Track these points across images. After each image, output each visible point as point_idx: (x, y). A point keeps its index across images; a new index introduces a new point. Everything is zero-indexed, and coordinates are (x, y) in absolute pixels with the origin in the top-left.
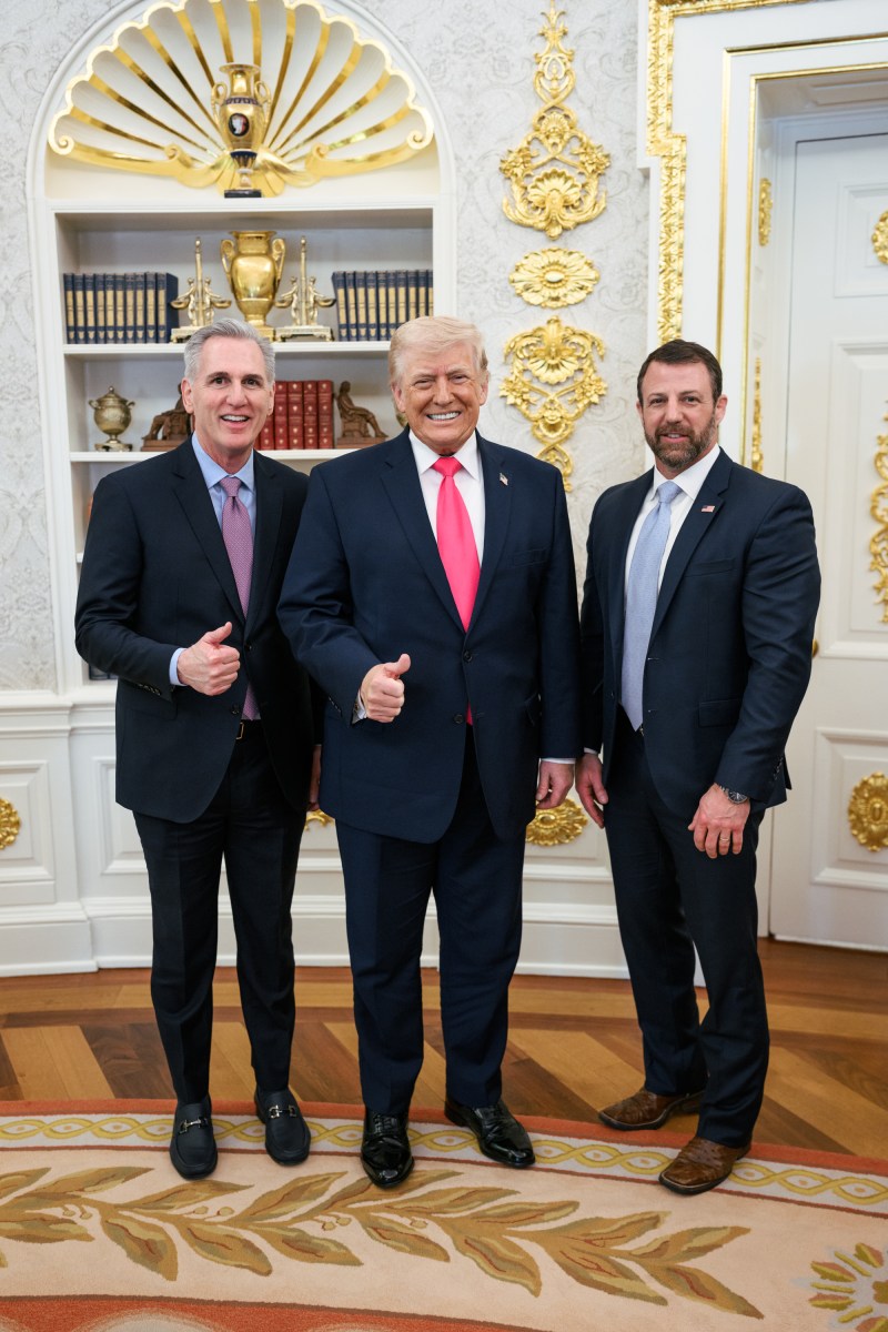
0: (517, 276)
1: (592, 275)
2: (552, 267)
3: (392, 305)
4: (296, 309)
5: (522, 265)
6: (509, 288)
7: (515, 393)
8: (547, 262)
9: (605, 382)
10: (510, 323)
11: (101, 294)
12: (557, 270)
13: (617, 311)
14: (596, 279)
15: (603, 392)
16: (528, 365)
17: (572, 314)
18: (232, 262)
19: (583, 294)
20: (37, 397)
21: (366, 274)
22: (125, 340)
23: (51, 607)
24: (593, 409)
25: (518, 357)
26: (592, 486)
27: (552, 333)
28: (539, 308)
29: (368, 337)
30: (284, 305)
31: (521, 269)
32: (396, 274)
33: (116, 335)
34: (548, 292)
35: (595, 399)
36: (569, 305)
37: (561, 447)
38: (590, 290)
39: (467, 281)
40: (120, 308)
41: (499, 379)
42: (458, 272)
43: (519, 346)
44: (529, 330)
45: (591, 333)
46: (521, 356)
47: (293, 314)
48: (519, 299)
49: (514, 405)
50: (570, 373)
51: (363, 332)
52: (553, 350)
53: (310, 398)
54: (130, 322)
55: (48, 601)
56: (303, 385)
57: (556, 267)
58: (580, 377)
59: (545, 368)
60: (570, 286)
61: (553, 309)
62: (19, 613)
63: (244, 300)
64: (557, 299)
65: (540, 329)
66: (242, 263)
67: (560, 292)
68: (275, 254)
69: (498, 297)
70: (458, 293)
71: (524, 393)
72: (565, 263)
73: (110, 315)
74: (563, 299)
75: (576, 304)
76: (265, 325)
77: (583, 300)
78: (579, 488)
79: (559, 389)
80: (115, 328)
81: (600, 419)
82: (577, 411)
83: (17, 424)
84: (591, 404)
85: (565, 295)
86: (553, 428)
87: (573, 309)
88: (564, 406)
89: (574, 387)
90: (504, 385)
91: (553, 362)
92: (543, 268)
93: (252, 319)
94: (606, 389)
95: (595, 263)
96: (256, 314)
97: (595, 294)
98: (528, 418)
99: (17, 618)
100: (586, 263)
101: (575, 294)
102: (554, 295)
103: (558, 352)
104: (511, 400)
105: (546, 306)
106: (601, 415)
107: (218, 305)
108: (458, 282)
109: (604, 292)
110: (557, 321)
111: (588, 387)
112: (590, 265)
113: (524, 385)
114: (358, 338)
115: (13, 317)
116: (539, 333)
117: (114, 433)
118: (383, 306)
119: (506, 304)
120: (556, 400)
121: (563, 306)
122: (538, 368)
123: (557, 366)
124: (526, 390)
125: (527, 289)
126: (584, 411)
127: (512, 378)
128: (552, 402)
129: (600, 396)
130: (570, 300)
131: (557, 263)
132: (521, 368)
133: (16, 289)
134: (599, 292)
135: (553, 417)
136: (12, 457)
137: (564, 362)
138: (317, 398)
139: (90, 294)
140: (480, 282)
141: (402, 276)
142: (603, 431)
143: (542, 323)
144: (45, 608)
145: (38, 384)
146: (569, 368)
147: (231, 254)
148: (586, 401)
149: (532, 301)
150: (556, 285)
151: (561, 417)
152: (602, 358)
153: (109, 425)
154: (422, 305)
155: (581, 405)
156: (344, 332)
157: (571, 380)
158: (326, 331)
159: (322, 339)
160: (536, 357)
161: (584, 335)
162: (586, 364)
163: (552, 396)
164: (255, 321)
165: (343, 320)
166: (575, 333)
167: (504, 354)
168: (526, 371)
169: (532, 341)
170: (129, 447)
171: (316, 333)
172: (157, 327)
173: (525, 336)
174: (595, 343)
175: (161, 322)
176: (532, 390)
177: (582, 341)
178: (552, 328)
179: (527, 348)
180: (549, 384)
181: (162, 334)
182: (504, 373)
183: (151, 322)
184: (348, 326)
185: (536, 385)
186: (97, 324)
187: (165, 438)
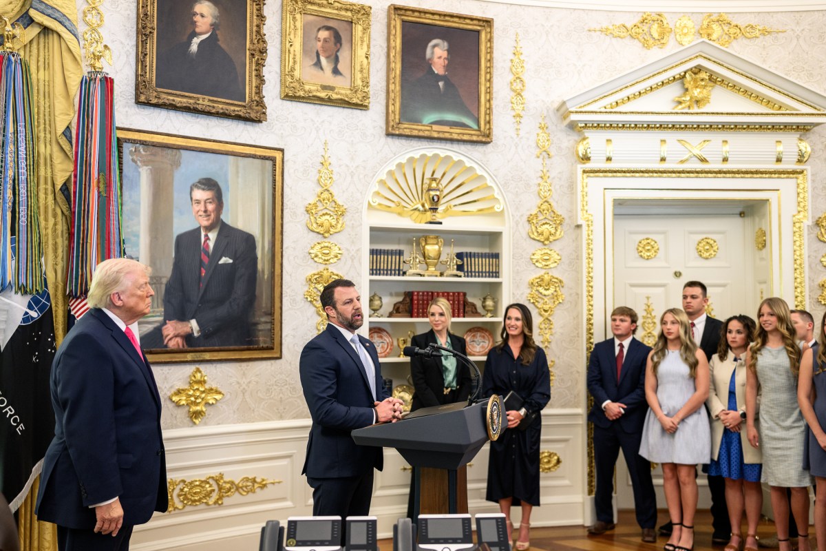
0: (532, 257)
1: (559, 258)
2: (545, 255)
3: (484, 265)
4: (449, 265)
5: (535, 254)
6: (531, 261)
7: (533, 298)
8: (543, 253)
9: (564, 295)
10: (531, 274)
11: (379, 257)
12: (547, 256)
13: (567, 270)
14: (560, 260)
15: (563, 299)
16: (538, 288)
17: (552, 271)
18: (424, 247)
19: (556, 264)
21: (474, 253)
22: (387, 275)
24: (561, 305)
25: (534, 286)
27: (547, 278)
28: (541, 269)
29: (475, 276)
30: (444, 263)
34: (544, 263)
35: (561, 301)
37: (550, 318)
38: (558, 263)
39: (516, 258)
40: (386, 262)
41: (527, 293)
42: (513, 255)
43: (535, 282)
44: (538, 276)
45: (560, 278)
47: (448, 267)
48: (534, 265)
49: (533, 303)
50: (552, 292)
51: (473, 274)
53: (456, 298)
54: (389, 268)
56: (454, 293)
58: (555, 294)
59: (543, 290)
60: (552, 261)
63: (428, 260)
64: (547, 266)
65: (542, 276)
66: (428, 247)
67: (548, 263)
68: (440, 244)
69: (527, 264)
70: (512, 262)
71: (536, 298)
72: (550, 254)
73: (382, 264)
74: (549, 266)
75: (554, 267)
76: (436, 270)
77: (556, 267)
78: (555, 333)
79: (549, 297)
80: (383, 270)
81: (562, 308)
82: (554, 305)
84: (560, 303)
86: (546, 311)
87: (552, 269)
88: (550, 303)
89: (555, 297)
90: (529, 295)
91: (547, 288)
92: (542, 255)
93: (430, 268)
94: (565, 298)
96: (433, 266)
97: (560, 264)
98: (537, 308)
100: (556, 254)
101: (553, 264)
102: (546, 264)
103: (548, 284)
104: (532, 301)
105: (544, 268)
107: (421, 262)
108: (513, 258)
109: (563, 264)
110: (548, 273)
111: (559, 297)
112: (558, 255)
113: (536, 295)
114: (471, 276)
115: (354, 265)
117: (375, 310)
118: (480, 265)
119: (529, 266)
120: (548, 301)
121: (549, 268)
122: (541, 290)
123: (548, 289)
125: (537, 261)
126: (557, 305)
127: (532, 293)
128: (546, 302)
130: (552, 266)
131: (547, 253)
132: (535, 289)
133: (356, 254)
135: (546, 307)
137: (550, 288)
138: (459, 299)
139: (375, 257)
140: (520, 259)
141: (487, 255)
142: (564, 312)
143: (543, 274)
146: (552, 290)
147: (423, 244)
148: (558, 302)
149: (539, 266)
150: (547, 261)
151: (550, 307)
152: (563, 287)
153: (375, 308)
154: (494, 265)
155: (556, 303)
156: (466, 274)
157: (552, 294)
158: (462, 274)
159: (460, 276)
160: (541, 286)
161: (557, 279)
162: (558, 289)
163: (546, 300)
164: (432, 269)
165: (466, 270)
166: (554, 278)
167: (529, 285)
168: (537, 290)
169: (539, 280)
170: (382, 316)
171: (459, 274)
172: (399, 270)
173: (536, 278)
174: (561, 281)
175: (401, 268)
176: (539, 297)
177: (556, 280)
178: (546, 276)
179: (537, 282)
180: (545, 295)
181: (401, 273)
182: (529, 291)
183: (397, 268)
184: (467, 272)
185: (540, 296)
186: (378, 268)
187: (400, 313)
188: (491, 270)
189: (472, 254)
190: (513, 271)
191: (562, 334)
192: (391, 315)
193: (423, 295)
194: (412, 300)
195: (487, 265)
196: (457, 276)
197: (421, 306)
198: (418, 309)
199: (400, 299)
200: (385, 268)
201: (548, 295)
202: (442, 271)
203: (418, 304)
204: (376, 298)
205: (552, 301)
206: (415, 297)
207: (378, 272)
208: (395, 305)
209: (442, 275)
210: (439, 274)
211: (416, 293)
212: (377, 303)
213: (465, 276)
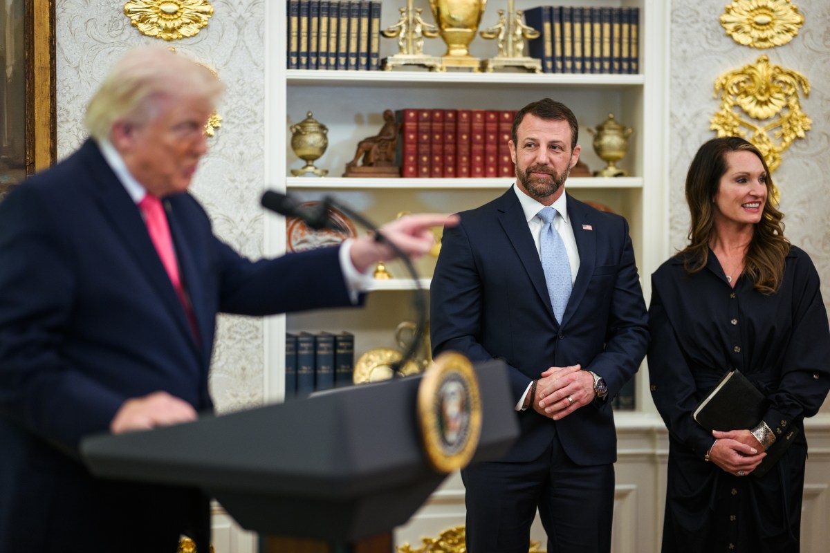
0: (726, 18)
1: (798, 19)
2: (761, 11)
3: (597, 39)
4: (503, 41)
5: (733, 8)
6: (720, 29)
7: (726, 127)
8: (756, 6)
9: (809, 118)
10: (719, 61)
11: (315, 20)
12: (766, 14)
13: (818, 52)
14: (801, 23)
15: (806, 128)
16: (739, 100)
17: (778, 54)
19: (788, 37)
20: (262, 121)
21: (572, 9)
22: (337, 66)
23: (263, 337)
24: (798, 144)
25: (729, 93)
26: (797, 216)
27: (762, 72)
28: (747, 48)
29: (573, 70)
30: (492, 36)
31: (732, 12)
32: (601, 10)
33: (328, 61)
34: (756, 34)
35: (801, 133)
36: (776, 46)
38: (795, 32)
39: (680, 20)
40: (333, 35)
41: (709, 114)
42: (672, 13)
43: (730, 83)
44: (739, 68)
45: (797, 73)
46: (732, 92)
47: (501, 46)
48: (728, 40)
50: (778, 109)
51: (569, 64)
52: (764, 87)
54: (343, 49)
55: (260, 331)
57: (765, 11)
58: (786, 114)
59: (754, 103)
60: (777, 29)
61: (760, 49)
62: (230, 343)
63: (448, 30)
64: (765, 40)
65: (750, 67)
67: (767, 33)
69: (709, 36)
70: (672, 31)
71: (735, 126)
72: (773, 8)
73: (323, 41)
74: (771, 40)
75: (783, 45)
76: (468, 55)
77: (789, 43)
79: (767, 124)
80: (327, 54)
81: (805, 152)
82: (784, 145)
83: (241, 147)
84: (798, 138)
85: (772, 37)
87: (779, 50)
88: (771, 139)
89: (782, 122)
90: (716, 119)
91: (762, 99)
92: (752, 11)
93: (455, 48)
94: (811, 125)
95: (800, 9)
96: (461, 43)
97: (800, 37)
99: (228, 347)
100: (792, 8)
101: (782, 36)
102: (763, 35)
103: (768, 89)
105: (755, 47)
106: (805, 149)
107: (429, 34)
108: (672, 21)
109: (807, 35)
110: (766, 61)
111: (795, 123)
112: (796, 11)
113: (734, 118)
114: (563, 70)
115: (244, 41)
116: (750, 71)
117: (309, 159)
118: (588, 40)
119: (716, 42)
120: (765, 134)
121: (770, 47)
122: (747, 103)
123: (766, 103)
124: (736, 123)
125: (737, 29)
126: (790, 145)
127: (723, 113)
128: (761, 136)
129: (806, 131)
130: (778, 41)
131: (765, 7)
132: (732, 103)
133: (249, 14)
134: (803, 36)
136: (233, 181)
137: (772, 100)
139: (304, 20)
140: (693, 22)
141: (607, 13)
142: (807, 164)
143: (752, 62)
144: (257, 337)
145: (264, 109)
146: (777, 105)
148: (793, 136)
149: (742, 42)
150: (764, 27)
151: (770, 151)
152: (807, 96)
153: (307, 152)
154: (625, 41)
155: (787, 139)
156: (549, 64)
157: (778, 115)
158: (536, 63)
159: (532, 70)
160: (746, 93)
161: (791, 75)
162: (793, 101)
163: (760, 130)
164: (459, 51)
165: (548, 53)
166: (782, 72)
167: (717, 92)
168: (737, 106)
169: (742, 78)
170: (326, 173)
171: (527, 65)
172: (369, 55)
173: (734, 74)
174: (801, 82)
175: (374, 49)
176: (742, 124)
177: (788, 79)
178: (761, 67)
179: (737, 84)
180: (757, 119)
181: (374, 61)
182: (714, 107)
183: (364, 49)
184: (553, 58)
185: (745, 120)
186: (314, 49)
187: (371, 165)
188: (616, 54)
189: (566, 12)
190: (672, 55)
191: (802, 219)
192: (350, 170)
193: (431, 119)
194: (402, 130)
195: (606, 40)
196: (522, 68)
197: (424, 148)
198: (418, 156)
199: (374, 131)
200: (333, 50)
201: (768, 119)
202: (484, 59)
203: (418, 142)
204: (312, 127)
205: (777, 132)
206: (410, 125)
207: (314, 60)
208: (360, 144)
209: (483, 67)
210: (476, 65)
211: (412, 114)
212: (313, 139)
213: (544, 70)
